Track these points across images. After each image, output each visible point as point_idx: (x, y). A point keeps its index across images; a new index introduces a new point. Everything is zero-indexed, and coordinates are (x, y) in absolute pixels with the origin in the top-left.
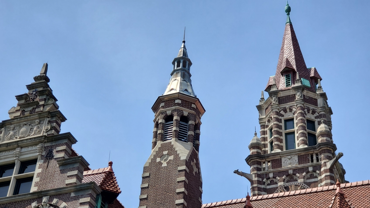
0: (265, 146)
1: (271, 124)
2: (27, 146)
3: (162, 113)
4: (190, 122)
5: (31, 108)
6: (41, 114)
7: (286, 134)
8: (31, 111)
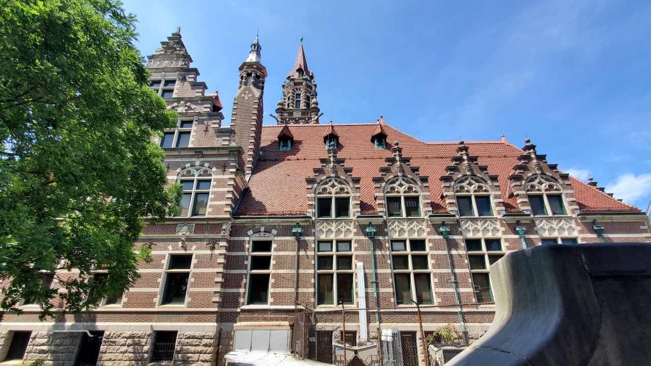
0: (285, 105)
1: (290, 95)
2: (168, 72)
3: (245, 71)
4: (260, 79)
5: (171, 51)
6: (177, 54)
7: (296, 101)
8: (171, 52)
